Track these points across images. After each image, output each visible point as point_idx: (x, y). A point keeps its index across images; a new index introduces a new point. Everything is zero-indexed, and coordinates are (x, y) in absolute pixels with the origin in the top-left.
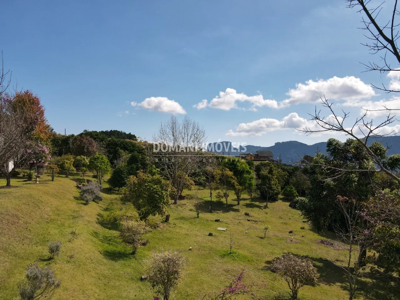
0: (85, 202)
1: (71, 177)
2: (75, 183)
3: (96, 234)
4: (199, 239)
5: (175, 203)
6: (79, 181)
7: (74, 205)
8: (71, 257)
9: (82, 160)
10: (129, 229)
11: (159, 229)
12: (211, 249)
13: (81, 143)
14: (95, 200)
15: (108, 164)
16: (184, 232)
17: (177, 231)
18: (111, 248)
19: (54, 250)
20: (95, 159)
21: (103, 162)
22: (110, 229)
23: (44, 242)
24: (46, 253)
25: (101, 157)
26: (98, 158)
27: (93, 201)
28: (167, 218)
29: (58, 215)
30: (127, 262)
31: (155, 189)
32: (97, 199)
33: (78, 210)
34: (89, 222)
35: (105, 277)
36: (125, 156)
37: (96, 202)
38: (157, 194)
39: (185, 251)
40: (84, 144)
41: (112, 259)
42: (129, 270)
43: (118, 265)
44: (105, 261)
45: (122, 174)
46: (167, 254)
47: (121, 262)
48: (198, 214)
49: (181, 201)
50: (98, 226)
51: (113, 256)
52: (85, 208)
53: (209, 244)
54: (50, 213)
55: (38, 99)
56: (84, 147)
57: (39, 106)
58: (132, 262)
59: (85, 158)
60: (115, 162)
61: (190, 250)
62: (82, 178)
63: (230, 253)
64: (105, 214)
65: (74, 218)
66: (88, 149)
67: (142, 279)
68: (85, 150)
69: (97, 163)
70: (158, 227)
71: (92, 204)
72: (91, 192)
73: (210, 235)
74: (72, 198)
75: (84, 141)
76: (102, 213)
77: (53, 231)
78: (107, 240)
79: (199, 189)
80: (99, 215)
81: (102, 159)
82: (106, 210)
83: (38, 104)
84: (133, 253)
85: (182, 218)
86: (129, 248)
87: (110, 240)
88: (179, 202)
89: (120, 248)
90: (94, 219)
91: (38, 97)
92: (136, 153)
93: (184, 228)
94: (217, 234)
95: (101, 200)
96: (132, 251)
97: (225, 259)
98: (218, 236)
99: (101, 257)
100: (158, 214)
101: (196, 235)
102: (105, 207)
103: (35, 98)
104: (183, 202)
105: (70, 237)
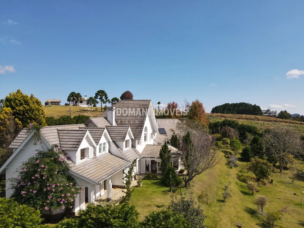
0: (230, 167)
1: (221, 149)
2: (224, 154)
3: (237, 183)
4: (287, 195)
5: (281, 172)
6: (225, 152)
7: (226, 168)
8: (231, 190)
9: (226, 140)
10: (250, 185)
11: (266, 186)
12: (291, 200)
13: (225, 130)
14: (235, 166)
15: (240, 145)
16: (280, 190)
17: (276, 189)
18: (243, 190)
19: (226, 187)
20: (233, 142)
21: (237, 144)
22: (242, 182)
23: (222, 184)
24: (224, 188)
25: (236, 141)
26: (235, 141)
27: (234, 166)
28: (272, 181)
29: (222, 173)
30: (250, 197)
31: (263, 167)
32: (236, 166)
33: (228, 171)
34: (234, 178)
35: (242, 199)
36: (250, 137)
37: (235, 167)
38: (265, 170)
39: (277, 198)
40: (227, 131)
41: (244, 194)
42: (250, 199)
43: (246, 197)
44: (242, 194)
45: (248, 151)
46: (263, 196)
47: (248, 196)
48: (293, 181)
49: (285, 171)
50: (237, 179)
51: (245, 193)
52: (231, 170)
53: (292, 198)
54: (219, 172)
55: (202, 104)
56: (227, 133)
57: (203, 107)
58: (252, 197)
59: (227, 139)
60: (244, 141)
61: (280, 198)
62: (226, 150)
63: (301, 204)
64: (240, 174)
65: (228, 175)
66: (229, 134)
67: (255, 203)
68: (227, 135)
69: (234, 144)
70: (266, 185)
71: (234, 168)
72: (233, 162)
73: (295, 194)
74: (225, 164)
75: (227, 129)
76: (239, 173)
77: (223, 180)
78: (242, 187)
79: (301, 164)
80: (237, 174)
81: (237, 142)
82: (240, 172)
83: (202, 106)
84: (252, 194)
85: (282, 182)
86: (251, 192)
87: (243, 187)
88: (283, 171)
89: (247, 191)
90: (235, 176)
91: (202, 103)
92: (257, 136)
93: (280, 188)
94: (299, 194)
95: (238, 166)
96: (252, 193)
97: (296, 206)
98: (299, 195)
99: (240, 192)
100: (265, 179)
101: (286, 193)
102: (239, 170)
103: (201, 103)
104: (286, 171)
105: (229, 183)
